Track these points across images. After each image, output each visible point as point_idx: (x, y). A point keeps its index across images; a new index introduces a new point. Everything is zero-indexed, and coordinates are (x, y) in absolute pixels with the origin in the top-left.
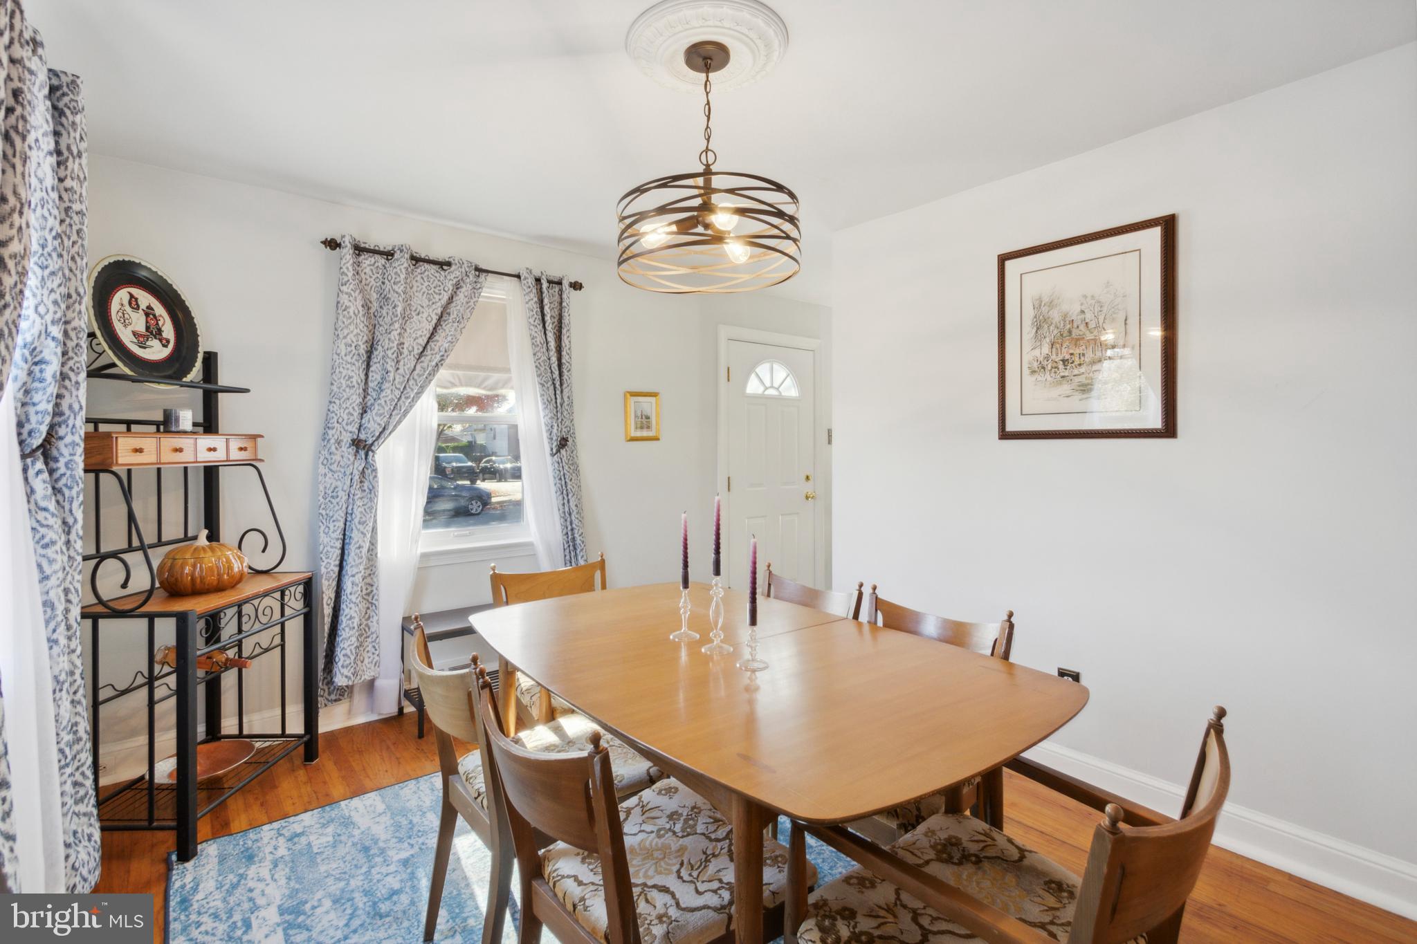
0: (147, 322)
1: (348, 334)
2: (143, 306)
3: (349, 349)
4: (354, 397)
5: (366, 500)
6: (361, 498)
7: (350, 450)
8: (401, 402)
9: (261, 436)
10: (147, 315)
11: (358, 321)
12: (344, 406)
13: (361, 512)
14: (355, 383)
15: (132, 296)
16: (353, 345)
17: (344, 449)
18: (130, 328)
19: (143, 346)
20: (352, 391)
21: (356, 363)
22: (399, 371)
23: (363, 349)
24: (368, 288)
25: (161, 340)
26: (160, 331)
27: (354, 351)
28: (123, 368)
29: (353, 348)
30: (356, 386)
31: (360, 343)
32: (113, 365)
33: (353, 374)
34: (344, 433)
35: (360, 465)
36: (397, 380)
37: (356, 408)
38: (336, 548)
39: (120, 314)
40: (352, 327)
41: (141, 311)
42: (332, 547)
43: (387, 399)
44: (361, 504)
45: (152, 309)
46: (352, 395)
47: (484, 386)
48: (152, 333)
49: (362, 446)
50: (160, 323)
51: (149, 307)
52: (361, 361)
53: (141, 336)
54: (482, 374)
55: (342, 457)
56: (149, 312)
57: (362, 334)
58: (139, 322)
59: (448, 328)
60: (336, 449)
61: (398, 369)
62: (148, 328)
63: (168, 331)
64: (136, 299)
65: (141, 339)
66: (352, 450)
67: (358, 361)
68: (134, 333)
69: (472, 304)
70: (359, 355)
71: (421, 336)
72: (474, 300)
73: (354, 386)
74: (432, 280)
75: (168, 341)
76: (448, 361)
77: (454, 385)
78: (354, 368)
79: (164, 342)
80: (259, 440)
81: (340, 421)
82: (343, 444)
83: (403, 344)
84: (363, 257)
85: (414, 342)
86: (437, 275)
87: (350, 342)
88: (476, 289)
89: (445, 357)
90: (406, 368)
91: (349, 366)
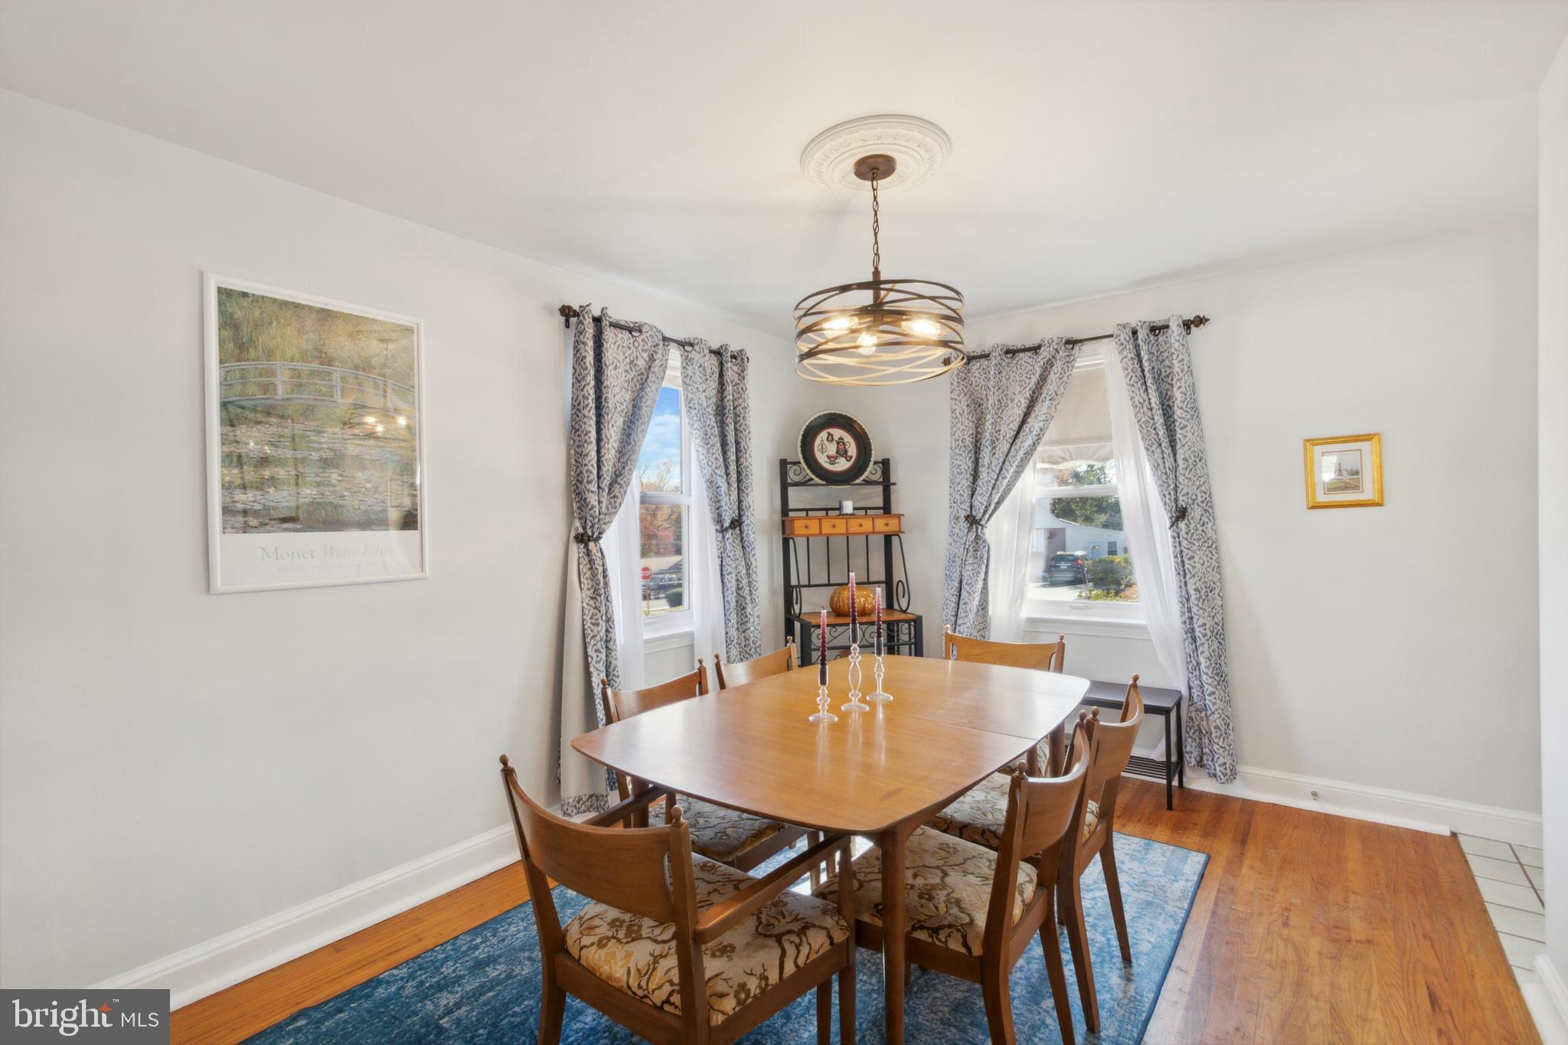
0: (838, 447)
1: (956, 431)
2: (836, 438)
3: (957, 443)
4: (964, 481)
5: (976, 566)
6: (972, 564)
7: (965, 524)
8: (998, 482)
9: (903, 515)
10: (838, 443)
11: (964, 419)
12: (957, 489)
13: (969, 576)
14: (963, 470)
15: (829, 434)
16: (960, 439)
17: (961, 523)
18: (825, 454)
19: (832, 463)
20: (961, 477)
21: (963, 454)
22: (995, 456)
23: (969, 441)
24: (979, 388)
25: (846, 458)
26: (846, 452)
27: (961, 444)
28: (817, 480)
29: (960, 442)
30: (964, 472)
31: (966, 437)
32: (812, 479)
33: (961, 463)
34: (960, 511)
35: (972, 537)
36: (993, 463)
37: (965, 490)
38: (952, 601)
39: (820, 447)
40: (959, 425)
41: (834, 442)
42: (950, 601)
43: (984, 481)
44: (970, 569)
45: (843, 439)
46: (962, 479)
47: (1098, 455)
48: (840, 454)
49: (973, 521)
50: (847, 447)
51: (841, 438)
52: (967, 452)
53: (833, 457)
54: (1094, 445)
55: (960, 530)
56: (841, 441)
57: (967, 429)
58: (832, 449)
59: (1042, 409)
60: (955, 523)
61: (994, 453)
62: (837, 452)
63: (853, 451)
64: (832, 436)
65: (832, 459)
66: (966, 525)
67: (964, 452)
68: (828, 457)
69: (1065, 379)
70: (965, 446)
71: (1012, 421)
72: (1068, 373)
73: (962, 473)
74: (1024, 367)
75: (851, 457)
76: (1046, 438)
77: (1064, 460)
78: (961, 458)
79: (848, 458)
80: (902, 518)
81: (955, 501)
82: (960, 519)
83: (1000, 431)
84: (971, 364)
85: (1008, 429)
86: (1030, 361)
87: (958, 437)
88: (1069, 361)
89: (1041, 436)
90: (1000, 452)
91: (957, 457)
